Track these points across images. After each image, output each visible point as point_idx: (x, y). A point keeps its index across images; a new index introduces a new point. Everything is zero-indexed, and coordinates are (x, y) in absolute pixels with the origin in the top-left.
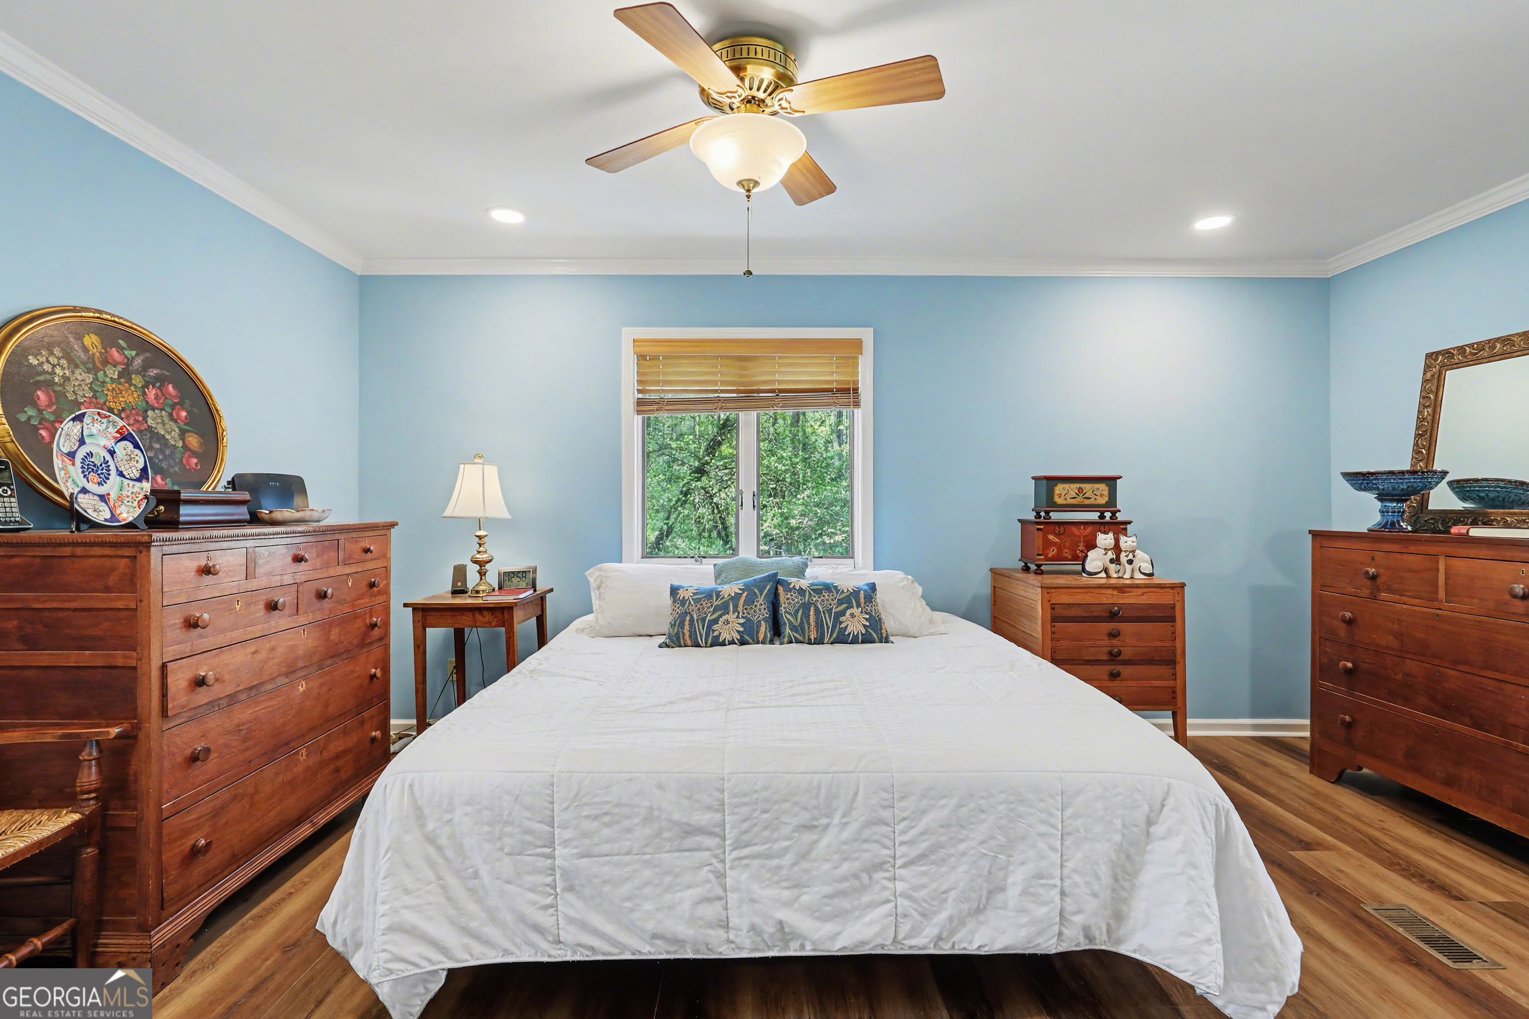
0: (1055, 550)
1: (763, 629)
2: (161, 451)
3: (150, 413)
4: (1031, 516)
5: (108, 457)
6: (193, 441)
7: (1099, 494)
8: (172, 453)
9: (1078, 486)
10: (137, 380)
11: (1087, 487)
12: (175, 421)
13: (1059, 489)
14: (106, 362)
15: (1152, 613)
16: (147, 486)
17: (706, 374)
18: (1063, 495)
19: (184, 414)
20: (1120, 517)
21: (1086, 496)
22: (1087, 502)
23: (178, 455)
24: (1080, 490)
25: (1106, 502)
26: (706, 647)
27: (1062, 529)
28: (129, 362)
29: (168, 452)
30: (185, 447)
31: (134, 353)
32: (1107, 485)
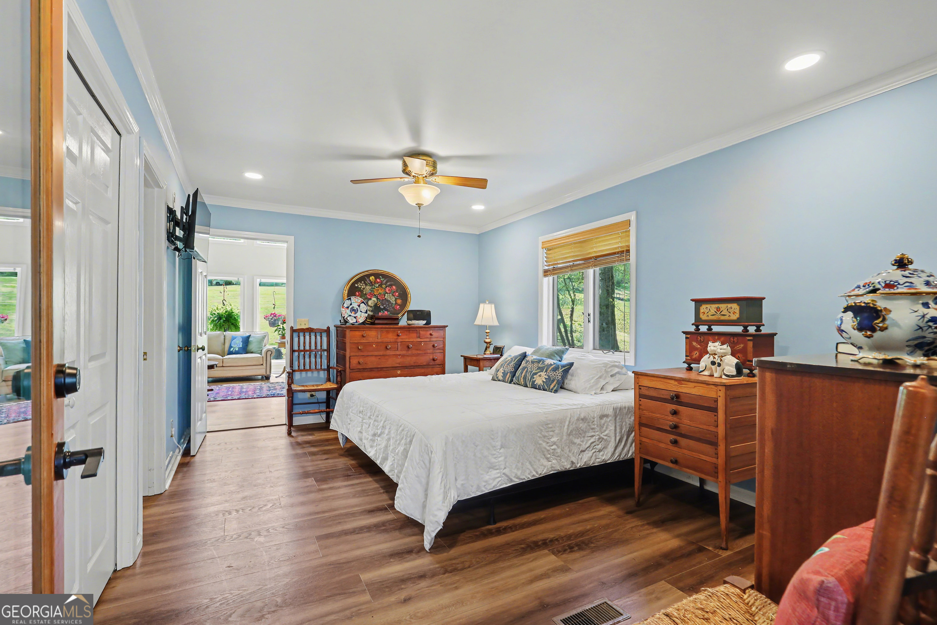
0: (698, 354)
1: (508, 376)
2: (388, 305)
3: (386, 295)
4: (692, 329)
5: (358, 308)
6: (399, 301)
7: (732, 312)
8: (392, 305)
9: (717, 306)
10: (384, 286)
11: (723, 306)
12: (394, 296)
13: (704, 308)
14: (375, 283)
15: (701, 403)
16: (366, 315)
17: (568, 253)
18: (706, 313)
19: (397, 294)
20: (764, 330)
21: (722, 313)
22: (723, 318)
23: (393, 306)
24: (718, 309)
25: (738, 318)
26: (503, 381)
27: (702, 338)
28: (382, 282)
29: (390, 305)
30: (396, 303)
31: (383, 279)
32: (738, 305)
